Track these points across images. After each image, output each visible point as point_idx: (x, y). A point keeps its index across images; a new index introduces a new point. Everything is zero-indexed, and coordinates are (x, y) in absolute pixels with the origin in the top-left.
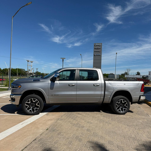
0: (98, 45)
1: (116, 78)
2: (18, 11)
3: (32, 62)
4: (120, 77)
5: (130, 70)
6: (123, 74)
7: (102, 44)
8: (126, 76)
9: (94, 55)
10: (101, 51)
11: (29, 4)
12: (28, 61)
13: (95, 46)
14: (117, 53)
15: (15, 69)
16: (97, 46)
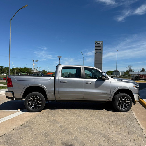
0: (99, 43)
1: (120, 75)
2: (15, 14)
3: (37, 62)
4: (124, 74)
5: (131, 67)
6: (128, 71)
7: (102, 41)
8: (131, 73)
9: (95, 53)
10: (102, 49)
11: (25, 6)
12: (33, 61)
13: (96, 44)
14: (117, 51)
15: (23, 68)
16: (97, 44)
